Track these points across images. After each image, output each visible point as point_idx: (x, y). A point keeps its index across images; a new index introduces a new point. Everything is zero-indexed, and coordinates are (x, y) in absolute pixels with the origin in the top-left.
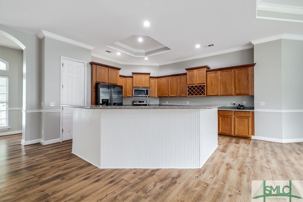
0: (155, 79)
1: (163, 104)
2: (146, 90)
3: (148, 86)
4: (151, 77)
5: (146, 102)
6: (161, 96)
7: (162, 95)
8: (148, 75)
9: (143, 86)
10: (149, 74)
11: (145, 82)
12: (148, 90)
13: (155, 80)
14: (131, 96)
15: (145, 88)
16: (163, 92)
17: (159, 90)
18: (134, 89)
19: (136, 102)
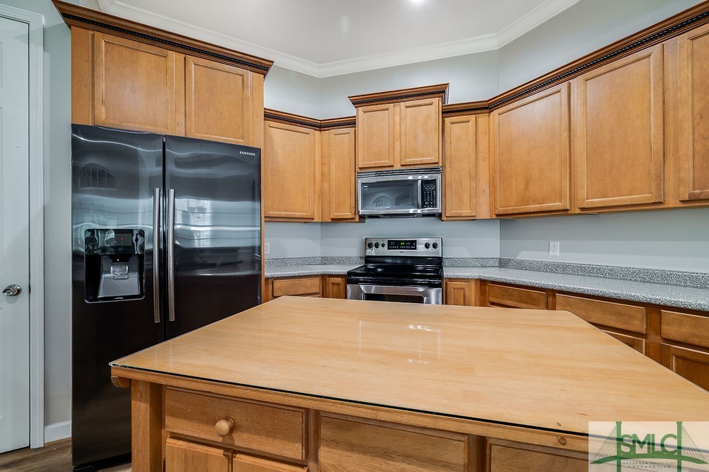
0: (472, 118)
1: (524, 256)
2: (424, 182)
3: (432, 157)
4: (448, 111)
5: (427, 246)
6: (510, 210)
7: (524, 201)
8: (436, 101)
9: (408, 161)
10: (440, 91)
11: (415, 137)
12: (434, 181)
13: (472, 124)
14: (348, 215)
15: (417, 172)
16: (527, 187)
17: (499, 176)
18: (360, 181)
19: (377, 245)
